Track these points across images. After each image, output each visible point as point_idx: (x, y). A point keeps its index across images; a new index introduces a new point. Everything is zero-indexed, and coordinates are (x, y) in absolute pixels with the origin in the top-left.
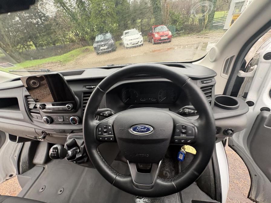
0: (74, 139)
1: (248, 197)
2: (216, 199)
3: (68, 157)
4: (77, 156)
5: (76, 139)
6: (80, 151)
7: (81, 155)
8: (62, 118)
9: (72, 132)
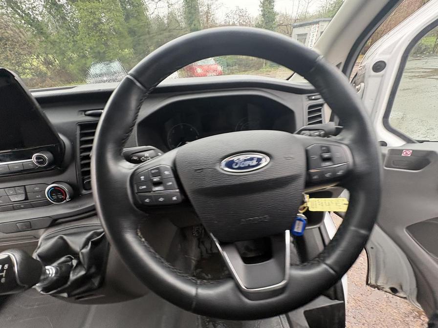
0: (62, 238)
1: (367, 284)
2: (336, 298)
3: (46, 282)
4: (73, 277)
5: (65, 237)
6: (79, 264)
7: (83, 273)
8: (22, 191)
9: (54, 222)
